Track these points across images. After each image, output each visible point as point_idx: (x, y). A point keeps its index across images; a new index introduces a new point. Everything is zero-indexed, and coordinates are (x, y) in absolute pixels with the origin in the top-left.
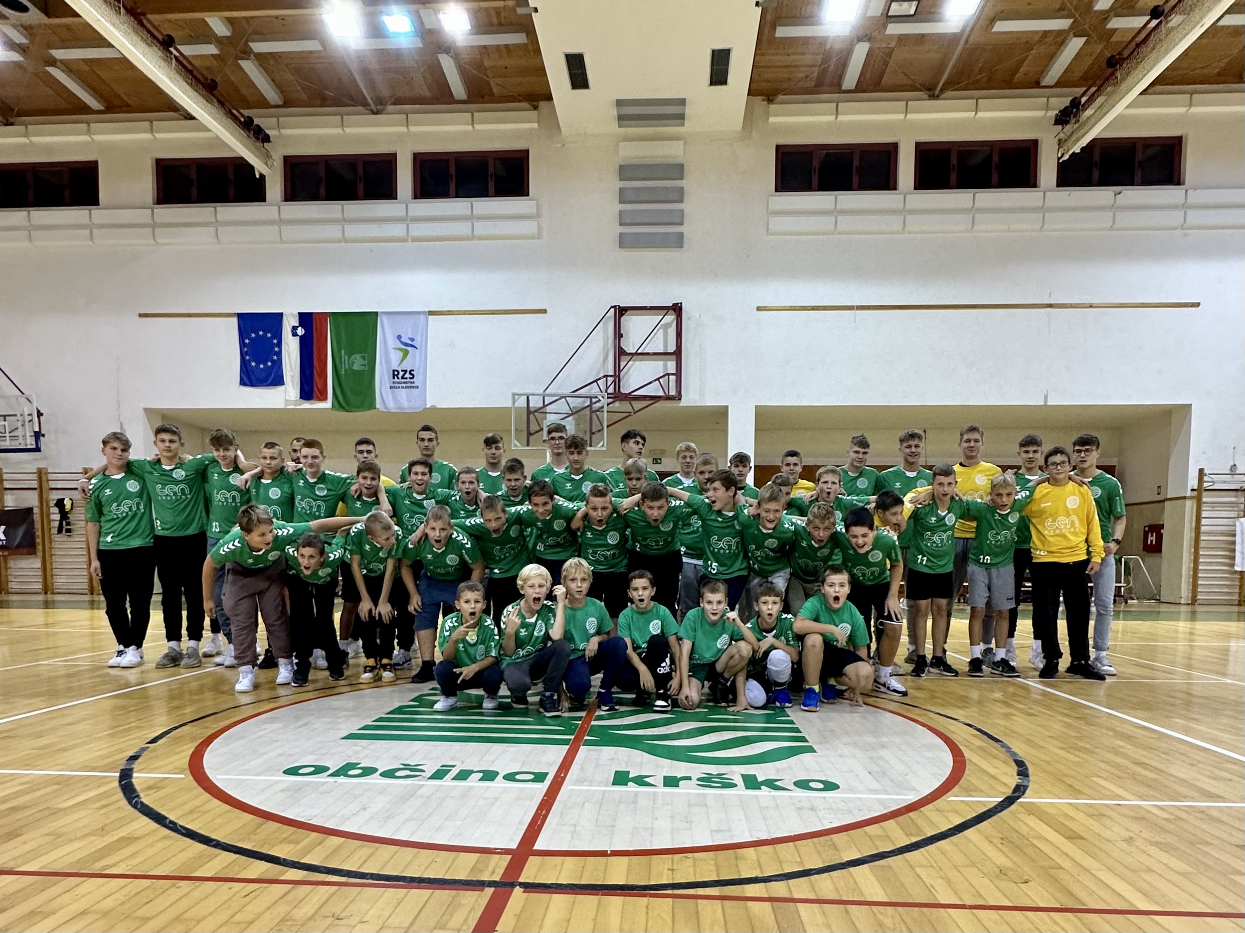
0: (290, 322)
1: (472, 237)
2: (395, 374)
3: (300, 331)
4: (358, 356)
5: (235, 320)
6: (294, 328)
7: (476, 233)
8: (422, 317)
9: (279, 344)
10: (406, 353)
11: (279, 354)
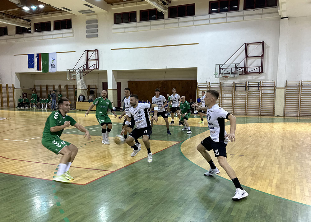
0: (35, 55)
1: (62, 37)
2: (51, 65)
3: (37, 57)
4: (46, 62)
5: (27, 55)
6: (36, 57)
7: (63, 36)
8: (55, 54)
9: (34, 60)
10: (53, 61)
11: (34, 62)
